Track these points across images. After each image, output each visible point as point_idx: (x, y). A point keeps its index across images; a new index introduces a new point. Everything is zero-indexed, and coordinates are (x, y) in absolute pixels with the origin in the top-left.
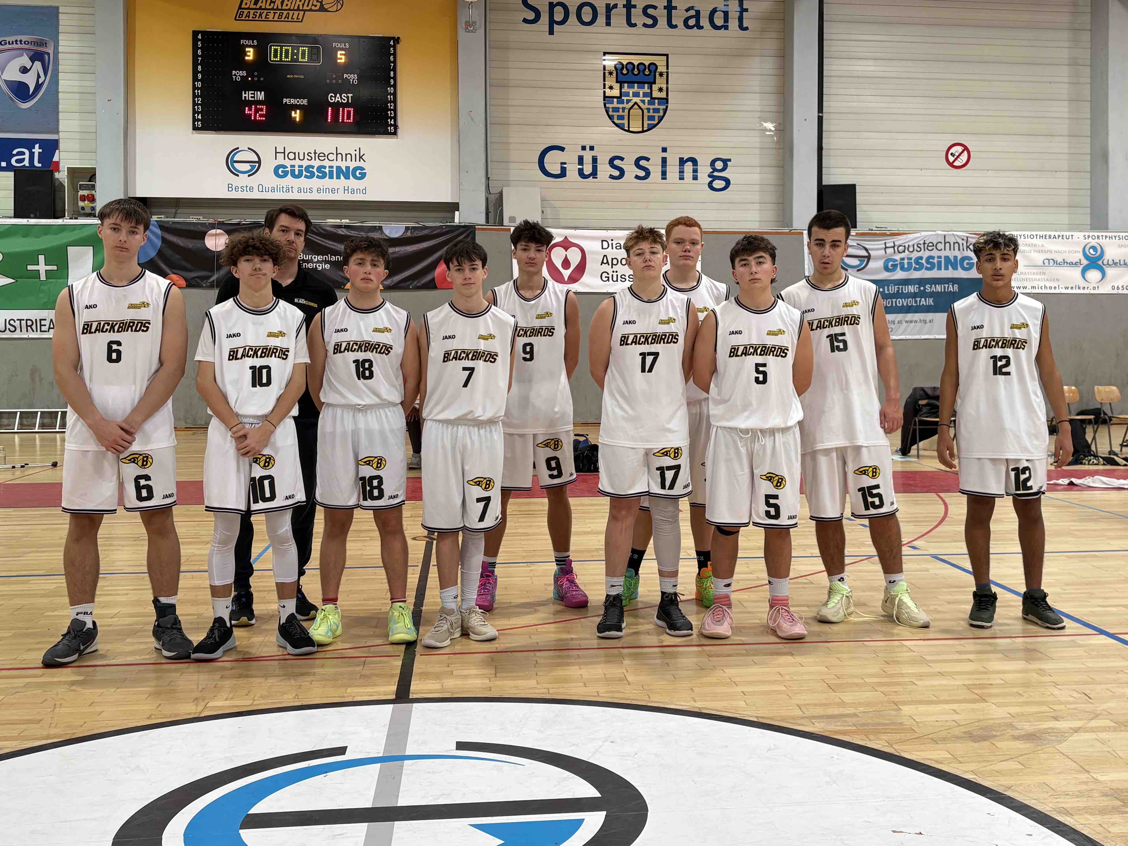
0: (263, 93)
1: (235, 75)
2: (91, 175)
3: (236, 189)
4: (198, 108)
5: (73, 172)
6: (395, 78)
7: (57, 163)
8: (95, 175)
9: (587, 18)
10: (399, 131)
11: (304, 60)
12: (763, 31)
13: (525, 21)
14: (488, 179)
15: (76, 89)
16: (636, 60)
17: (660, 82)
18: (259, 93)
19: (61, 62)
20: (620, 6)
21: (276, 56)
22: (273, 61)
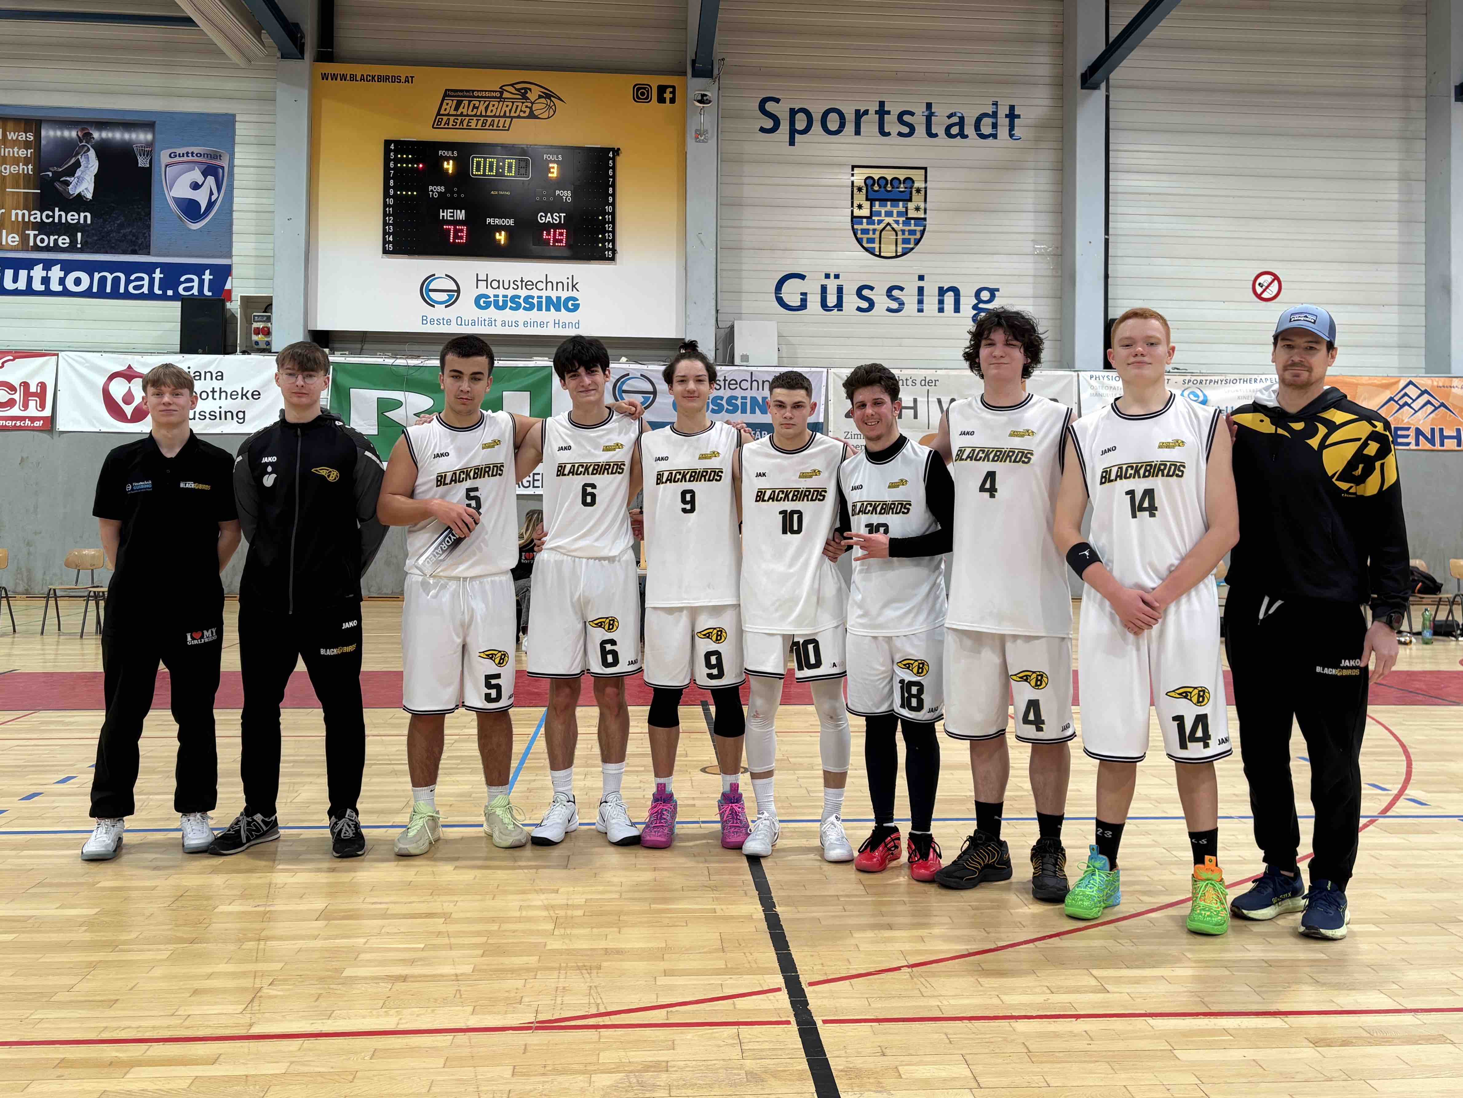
0: (463, 211)
1: (432, 191)
2: (267, 305)
3: (432, 322)
4: (389, 229)
5: (247, 302)
6: (613, 195)
7: (229, 292)
8: (271, 304)
9: (833, 126)
10: (618, 256)
11: (510, 174)
12: (1037, 140)
13: (763, 130)
14: (717, 311)
15: (253, 208)
16: (889, 174)
17: (917, 200)
18: (459, 211)
19: (236, 177)
20: (872, 112)
21: (478, 170)
22: (476, 175)
